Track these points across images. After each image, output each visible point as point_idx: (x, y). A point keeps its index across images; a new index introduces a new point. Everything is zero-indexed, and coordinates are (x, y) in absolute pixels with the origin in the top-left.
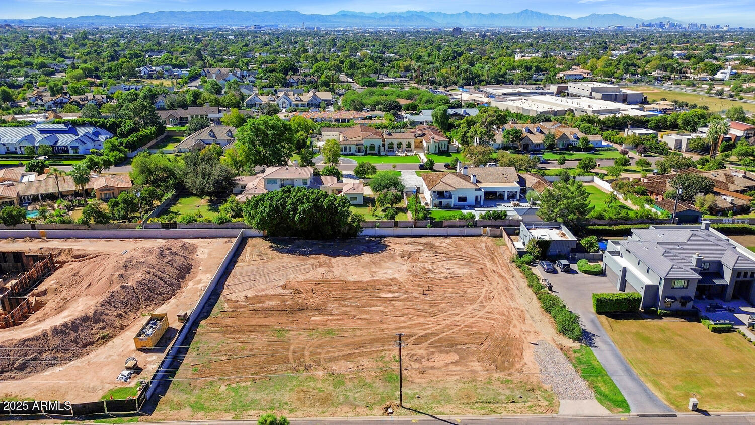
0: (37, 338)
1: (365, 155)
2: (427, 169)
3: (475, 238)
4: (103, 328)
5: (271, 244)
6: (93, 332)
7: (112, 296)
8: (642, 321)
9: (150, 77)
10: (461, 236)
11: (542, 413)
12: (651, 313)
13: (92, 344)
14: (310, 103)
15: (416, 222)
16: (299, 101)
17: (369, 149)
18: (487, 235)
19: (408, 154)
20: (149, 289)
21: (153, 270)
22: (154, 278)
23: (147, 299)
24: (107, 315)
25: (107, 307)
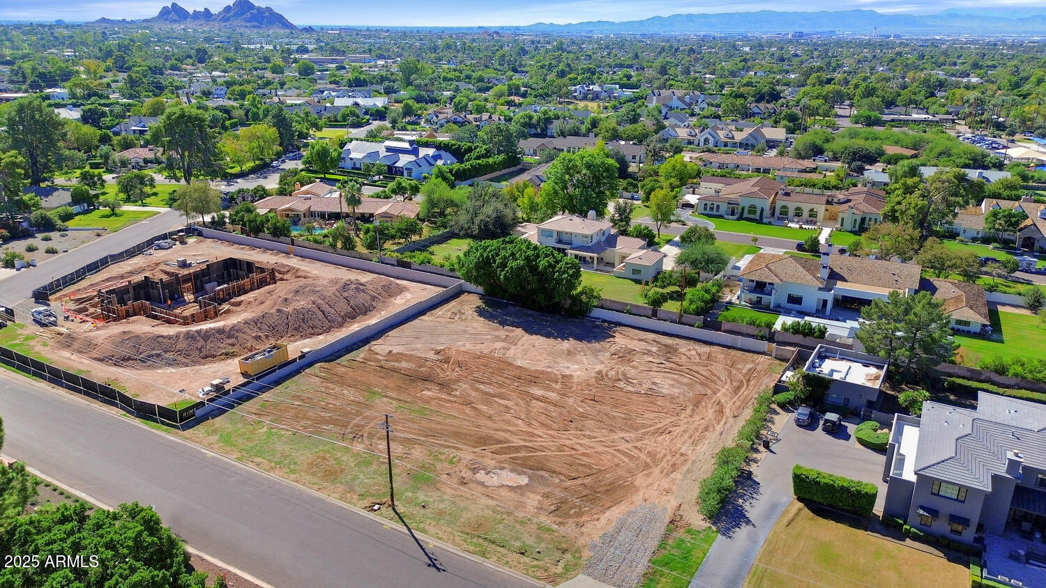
0: (170, 337)
1: (738, 220)
2: (807, 251)
3: (748, 354)
4: (233, 345)
5: (481, 304)
6: (221, 345)
7: (263, 316)
8: (860, 532)
9: (585, 98)
10: (729, 347)
11: (536, 578)
12: (891, 526)
13: (214, 356)
14: (745, 142)
15: (681, 316)
16: (729, 138)
17: (746, 211)
18: (771, 355)
19: (804, 226)
20: (303, 320)
21: (319, 301)
22: (316, 310)
23: (296, 329)
24: (244, 333)
25: (250, 326)
